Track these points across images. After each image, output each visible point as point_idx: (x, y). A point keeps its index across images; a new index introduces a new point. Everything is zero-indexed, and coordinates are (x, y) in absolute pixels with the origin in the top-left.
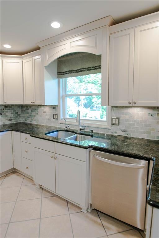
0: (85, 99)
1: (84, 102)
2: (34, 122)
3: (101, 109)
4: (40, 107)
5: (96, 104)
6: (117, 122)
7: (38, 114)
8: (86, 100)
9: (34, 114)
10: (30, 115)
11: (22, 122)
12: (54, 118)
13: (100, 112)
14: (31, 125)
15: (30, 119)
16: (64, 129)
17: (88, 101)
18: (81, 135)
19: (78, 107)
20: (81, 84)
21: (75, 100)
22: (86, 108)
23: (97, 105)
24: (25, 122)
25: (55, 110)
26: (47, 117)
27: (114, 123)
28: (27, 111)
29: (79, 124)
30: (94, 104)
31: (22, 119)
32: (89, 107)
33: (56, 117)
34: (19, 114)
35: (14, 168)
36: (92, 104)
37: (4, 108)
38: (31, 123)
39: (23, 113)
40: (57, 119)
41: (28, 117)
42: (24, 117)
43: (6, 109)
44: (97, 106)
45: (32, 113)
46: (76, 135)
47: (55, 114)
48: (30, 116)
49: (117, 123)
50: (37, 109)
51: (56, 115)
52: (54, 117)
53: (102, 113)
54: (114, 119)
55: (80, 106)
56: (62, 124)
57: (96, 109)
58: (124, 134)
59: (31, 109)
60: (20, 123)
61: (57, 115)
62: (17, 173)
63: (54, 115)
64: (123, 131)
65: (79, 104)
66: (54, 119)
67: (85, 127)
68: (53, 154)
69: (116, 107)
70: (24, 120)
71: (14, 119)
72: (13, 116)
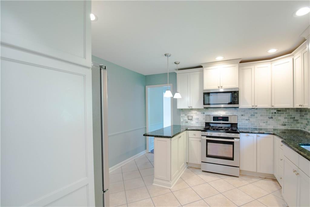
10: (309, 122)
11: (300, 130)
15: (308, 127)
24: (303, 130)
28: (305, 117)
31: (300, 126)
34: (295, 119)
35: (273, 175)
37: (275, 111)
38: (309, 132)
39: (302, 119)
41: (307, 125)
42: (302, 123)
43: (278, 113)
60: (298, 130)
62: (277, 182)
70: (302, 128)
71: (288, 125)
72: (287, 121)
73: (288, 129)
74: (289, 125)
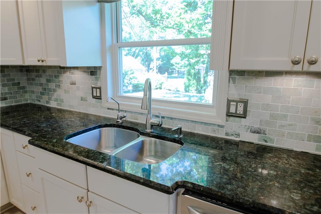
0: (159, 59)
1: (158, 64)
2: (53, 104)
3: (186, 76)
4: (64, 72)
5: (177, 67)
6: (240, 110)
7: (60, 86)
8: (161, 60)
9: (52, 85)
10: (45, 89)
11: (30, 103)
12: (94, 97)
13: (185, 80)
14: (49, 109)
15: (45, 97)
16: (115, 123)
17: (165, 62)
18: (153, 139)
19: (148, 72)
20: (153, 29)
21: (143, 60)
22: (160, 74)
23: (180, 70)
24: (37, 103)
25: (96, 78)
26: (80, 94)
27: (234, 112)
28: (37, 80)
29: (149, 112)
30: (174, 67)
31: (30, 96)
32: (166, 73)
33: (98, 95)
34: (21, 85)
36: (172, 68)
38: (48, 105)
39: (31, 84)
40: (99, 98)
41: (42, 94)
42: (33, 92)
44: (178, 71)
45: (48, 85)
46: (141, 138)
47: (96, 88)
48: (46, 91)
49: (242, 113)
50: (58, 76)
51: (98, 90)
52: (95, 94)
53: (188, 82)
54: (235, 103)
55: (151, 71)
56: (112, 109)
57: (177, 75)
58: (255, 139)
59: (47, 76)
60: (27, 105)
61: (100, 88)
63: (94, 90)
64: (254, 132)
65: (150, 67)
66: (94, 99)
67: (163, 117)
68: (83, 193)
69: (241, 73)
70: (33, 100)
71: (11, 98)
72: (7, 91)
73: (12, 105)
74: (13, 99)
